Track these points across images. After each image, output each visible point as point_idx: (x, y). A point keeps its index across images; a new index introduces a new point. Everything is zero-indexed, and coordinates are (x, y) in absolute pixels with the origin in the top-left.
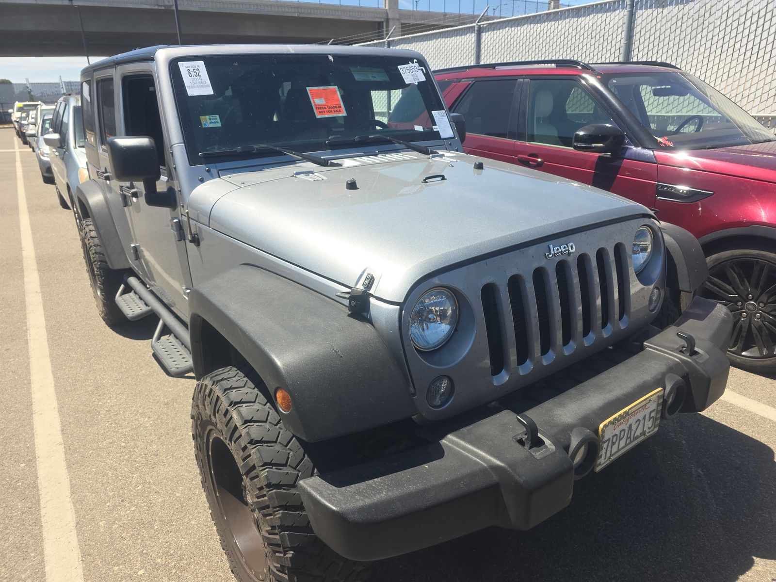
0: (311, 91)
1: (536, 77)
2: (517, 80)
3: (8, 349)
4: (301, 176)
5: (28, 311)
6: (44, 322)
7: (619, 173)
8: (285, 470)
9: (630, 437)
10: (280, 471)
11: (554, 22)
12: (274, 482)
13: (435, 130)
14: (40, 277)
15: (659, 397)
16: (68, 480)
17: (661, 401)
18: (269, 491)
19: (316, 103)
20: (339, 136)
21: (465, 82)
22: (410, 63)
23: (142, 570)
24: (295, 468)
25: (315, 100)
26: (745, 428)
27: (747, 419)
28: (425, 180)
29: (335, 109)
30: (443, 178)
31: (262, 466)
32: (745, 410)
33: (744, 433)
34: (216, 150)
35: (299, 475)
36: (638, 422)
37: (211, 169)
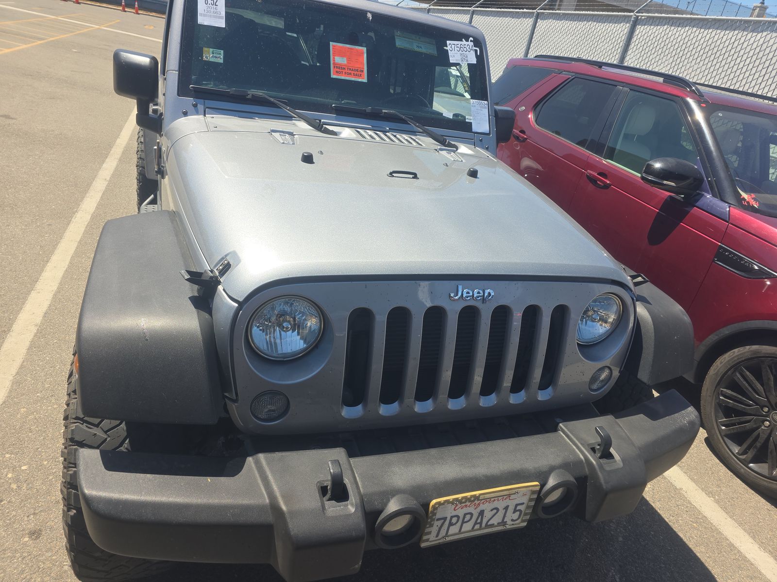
0: (335, 48)
1: (638, 88)
2: (616, 86)
3: (50, 225)
4: (277, 135)
5: (88, 195)
6: (94, 209)
7: (683, 221)
8: (95, 430)
9: (481, 523)
10: (89, 430)
11: (720, 31)
12: (77, 438)
13: (467, 120)
14: (117, 166)
15: (533, 492)
16: (22, 360)
17: (535, 496)
18: (71, 445)
19: (336, 61)
20: (354, 102)
21: (565, 76)
22: (463, 40)
23: (27, 466)
24: (106, 432)
25: (336, 57)
26: (703, 550)
27: (712, 540)
28: (391, 173)
29: (356, 73)
30: (415, 176)
31: (74, 419)
32: (717, 529)
33: (698, 555)
34: (210, 86)
35: (108, 440)
36: (495, 511)
37: (198, 105)
